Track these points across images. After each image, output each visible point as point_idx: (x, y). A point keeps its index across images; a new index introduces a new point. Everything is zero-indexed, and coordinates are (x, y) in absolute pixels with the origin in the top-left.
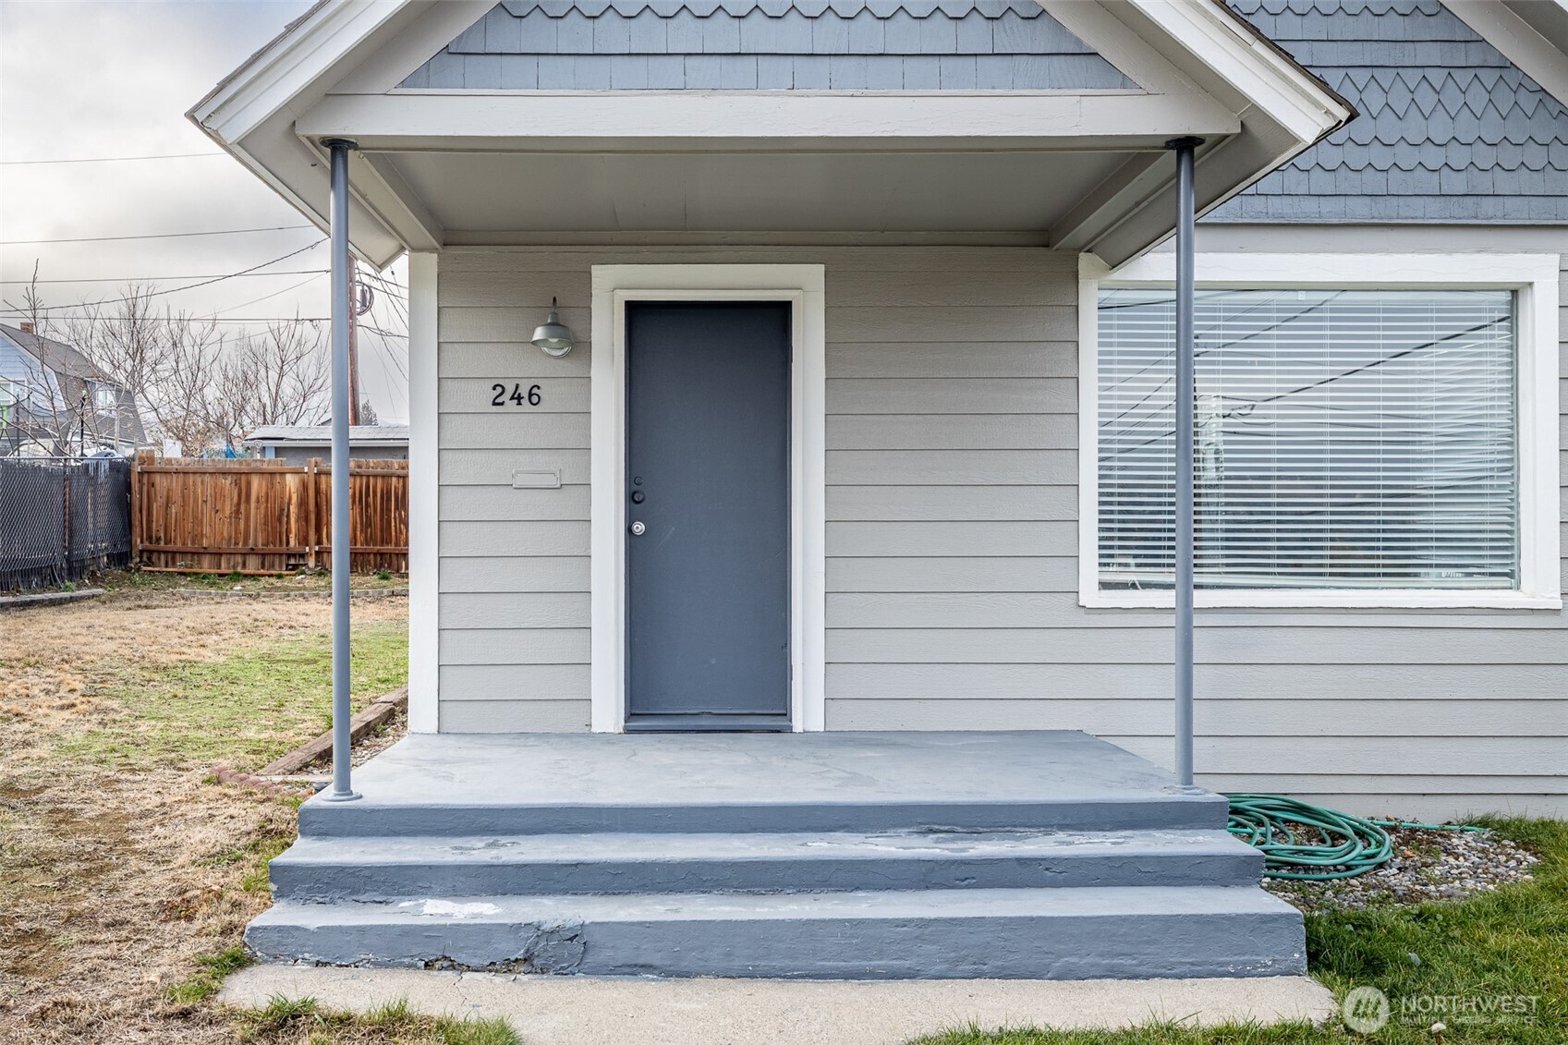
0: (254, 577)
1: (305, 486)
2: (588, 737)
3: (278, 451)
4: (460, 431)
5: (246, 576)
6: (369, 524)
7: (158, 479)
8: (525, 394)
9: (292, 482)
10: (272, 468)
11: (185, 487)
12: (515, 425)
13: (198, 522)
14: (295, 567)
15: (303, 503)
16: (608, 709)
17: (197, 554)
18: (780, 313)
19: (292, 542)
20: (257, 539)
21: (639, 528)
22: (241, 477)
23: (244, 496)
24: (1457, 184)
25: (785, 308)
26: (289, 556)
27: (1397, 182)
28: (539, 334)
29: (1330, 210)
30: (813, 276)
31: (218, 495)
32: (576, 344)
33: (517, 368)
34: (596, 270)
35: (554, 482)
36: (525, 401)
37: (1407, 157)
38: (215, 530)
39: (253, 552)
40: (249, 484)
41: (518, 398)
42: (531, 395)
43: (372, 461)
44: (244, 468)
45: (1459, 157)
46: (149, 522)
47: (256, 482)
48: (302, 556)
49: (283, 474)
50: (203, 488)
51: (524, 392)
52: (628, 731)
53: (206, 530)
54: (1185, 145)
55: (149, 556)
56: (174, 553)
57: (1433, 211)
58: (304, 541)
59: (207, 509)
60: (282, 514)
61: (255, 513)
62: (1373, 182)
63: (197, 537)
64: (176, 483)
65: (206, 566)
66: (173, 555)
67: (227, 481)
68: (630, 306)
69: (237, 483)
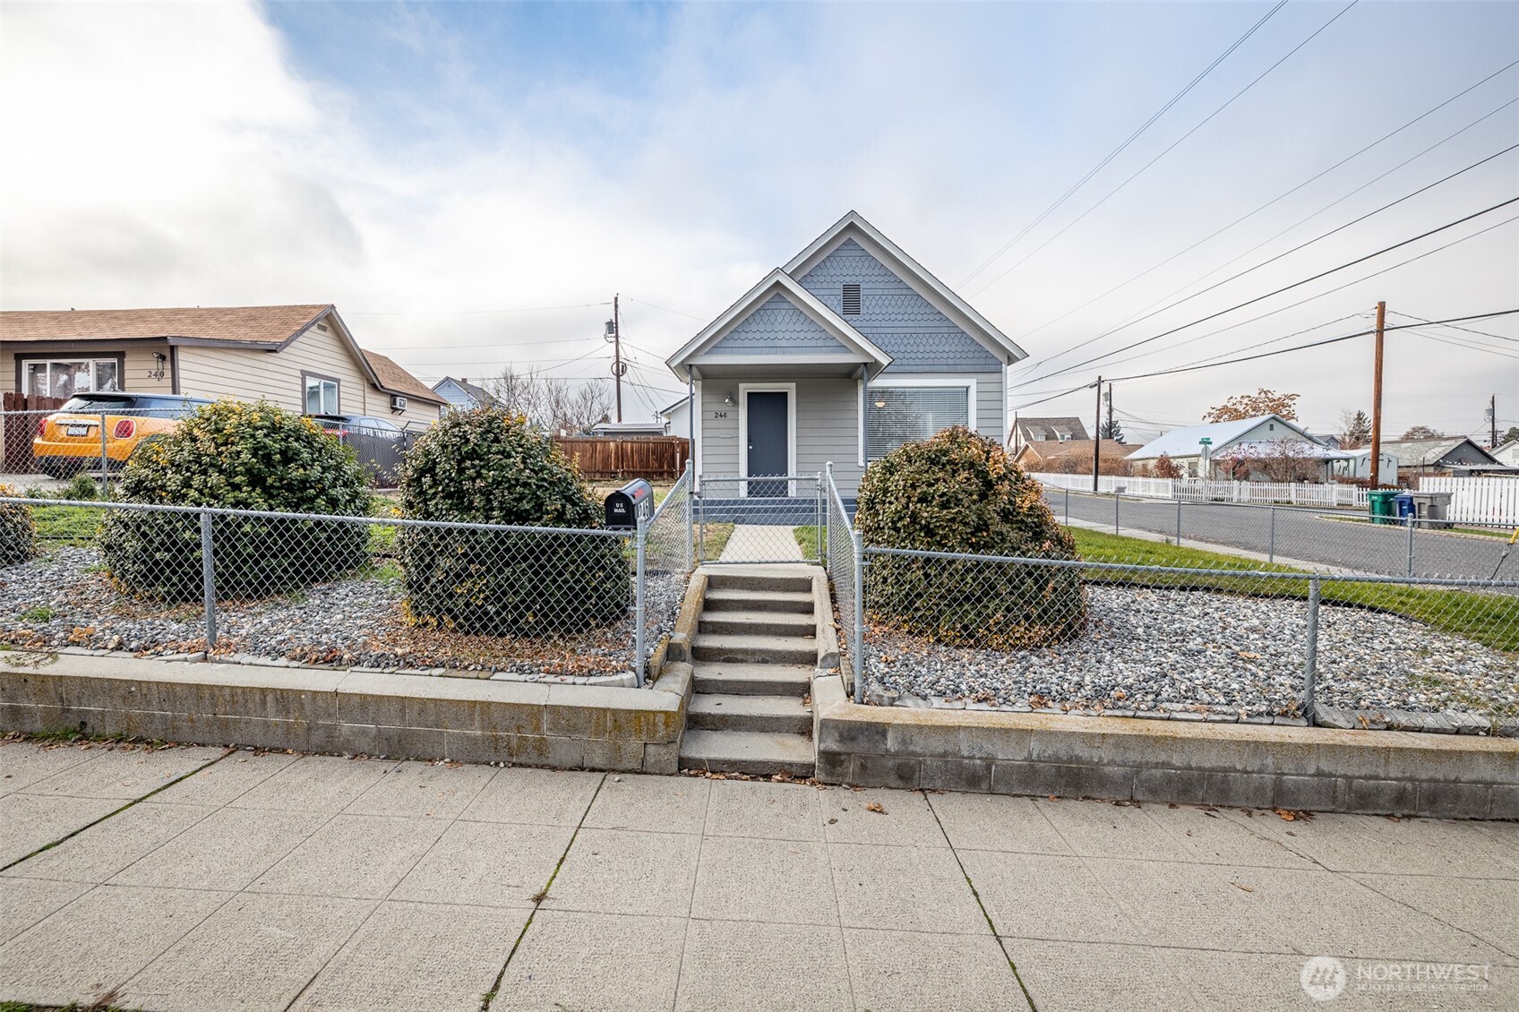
0: (599, 481)
1: (617, 446)
3: (605, 433)
4: (708, 424)
5: (596, 481)
6: (642, 461)
9: (612, 445)
10: (605, 440)
11: (572, 447)
12: (721, 422)
14: (613, 477)
15: (616, 453)
18: (785, 395)
19: (613, 468)
20: (599, 467)
21: (751, 447)
22: (593, 443)
23: (595, 450)
24: (951, 362)
25: (786, 393)
26: (611, 473)
27: (936, 361)
28: (727, 401)
29: (920, 369)
30: (793, 385)
31: (584, 450)
32: (735, 402)
33: (721, 408)
34: (740, 385)
35: (730, 436)
37: (939, 355)
39: (598, 472)
40: (596, 446)
41: (721, 416)
42: (724, 415)
43: (643, 437)
44: (594, 440)
45: (952, 355)
47: (599, 445)
48: (616, 473)
49: (609, 442)
50: (578, 447)
54: (865, 364)
57: (945, 368)
58: (617, 467)
60: (609, 456)
61: (598, 457)
62: (930, 362)
67: (588, 445)
68: (748, 393)
69: (592, 446)
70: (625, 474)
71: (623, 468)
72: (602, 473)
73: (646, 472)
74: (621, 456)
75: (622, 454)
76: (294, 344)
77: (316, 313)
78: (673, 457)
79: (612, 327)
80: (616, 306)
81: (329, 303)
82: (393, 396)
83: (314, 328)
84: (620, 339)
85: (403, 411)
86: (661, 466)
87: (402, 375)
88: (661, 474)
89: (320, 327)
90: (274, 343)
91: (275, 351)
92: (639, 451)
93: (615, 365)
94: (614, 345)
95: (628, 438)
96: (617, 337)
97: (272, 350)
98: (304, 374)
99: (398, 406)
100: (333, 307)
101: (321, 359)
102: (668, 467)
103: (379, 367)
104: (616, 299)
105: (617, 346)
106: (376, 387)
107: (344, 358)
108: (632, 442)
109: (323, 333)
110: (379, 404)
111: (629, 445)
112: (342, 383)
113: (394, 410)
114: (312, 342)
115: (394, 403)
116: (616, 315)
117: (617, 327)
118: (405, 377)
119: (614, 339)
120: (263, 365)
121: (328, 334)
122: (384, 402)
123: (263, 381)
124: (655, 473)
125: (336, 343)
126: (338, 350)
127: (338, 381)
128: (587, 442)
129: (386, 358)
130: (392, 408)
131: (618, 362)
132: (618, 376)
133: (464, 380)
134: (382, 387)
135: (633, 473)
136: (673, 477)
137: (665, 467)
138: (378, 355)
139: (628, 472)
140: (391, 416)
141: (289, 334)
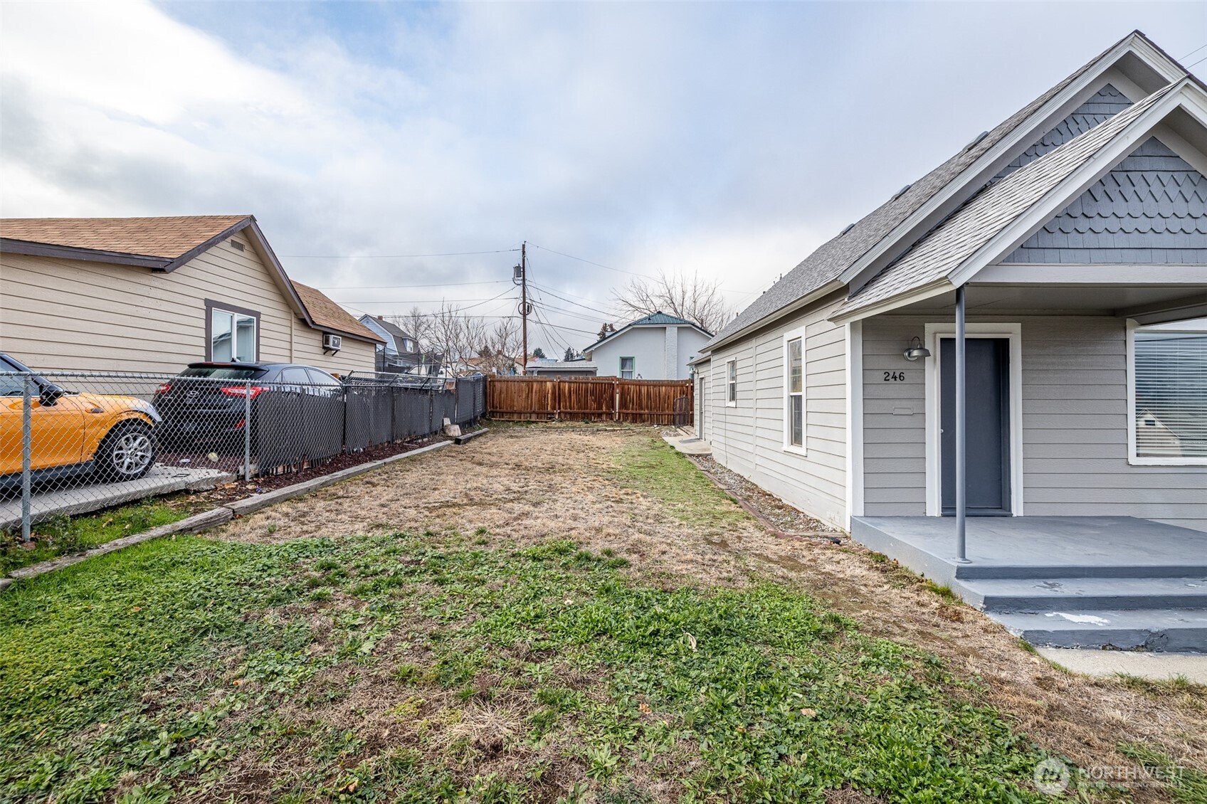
0: (536, 422)
1: (554, 387)
2: (924, 518)
3: (539, 372)
5: (533, 422)
6: (580, 402)
7: (496, 383)
8: (898, 376)
9: (549, 385)
10: (541, 379)
11: (507, 387)
12: (894, 389)
13: (512, 400)
14: (550, 418)
15: (554, 393)
16: (934, 506)
17: (512, 413)
18: (1004, 343)
19: (549, 408)
20: (535, 407)
22: (529, 383)
23: (530, 390)
25: (1007, 340)
26: (548, 414)
30: (1016, 328)
31: (520, 390)
33: (895, 365)
34: (927, 326)
35: (910, 412)
36: (898, 379)
38: (519, 403)
39: (534, 412)
40: (532, 386)
41: (895, 378)
42: (900, 376)
43: (581, 377)
44: (530, 379)
46: (493, 400)
47: (535, 385)
48: (553, 414)
49: (546, 382)
50: (514, 387)
51: (897, 375)
52: (943, 516)
53: (515, 404)
55: (493, 414)
56: (503, 413)
58: (554, 408)
59: (516, 395)
60: (545, 397)
61: (535, 397)
63: (512, 406)
64: (504, 385)
65: (515, 418)
66: (502, 414)
67: (524, 385)
68: (942, 340)
69: (528, 385)
70: (563, 415)
71: (559, 409)
72: (538, 414)
73: (584, 413)
74: (558, 395)
75: (559, 394)
76: (193, 262)
77: (229, 224)
78: (612, 399)
79: (520, 271)
80: (524, 252)
81: (249, 214)
82: (326, 334)
83: (225, 244)
84: (526, 282)
85: (337, 351)
86: (600, 407)
87: (334, 309)
88: (600, 415)
89: (234, 244)
90: (161, 259)
91: (162, 270)
92: (577, 392)
93: (522, 306)
94: (521, 288)
95: (566, 378)
96: (524, 280)
97: (157, 268)
98: (210, 305)
99: (331, 345)
100: (252, 218)
101: (237, 286)
102: (608, 408)
103: (309, 300)
104: (524, 246)
105: (524, 288)
106: (306, 323)
107: (266, 286)
108: (570, 382)
109: (238, 252)
110: (308, 344)
111: (567, 385)
112: (262, 317)
113: (327, 350)
114: (221, 263)
115: (327, 341)
116: (524, 260)
117: (524, 272)
118: (336, 311)
119: (521, 282)
120: (145, 290)
121: (246, 254)
122: (315, 341)
123: (144, 312)
124: (593, 414)
125: (256, 266)
126: (258, 275)
127: (258, 314)
128: (523, 382)
129: (317, 291)
130: (324, 348)
131: (524, 302)
132: (524, 315)
133: (380, 318)
134: (313, 322)
135: (570, 413)
136: (612, 419)
137: (604, 408)
138: (309, 288)
139: (565, 413)
140: (322, 357)
141: (187, 248)
